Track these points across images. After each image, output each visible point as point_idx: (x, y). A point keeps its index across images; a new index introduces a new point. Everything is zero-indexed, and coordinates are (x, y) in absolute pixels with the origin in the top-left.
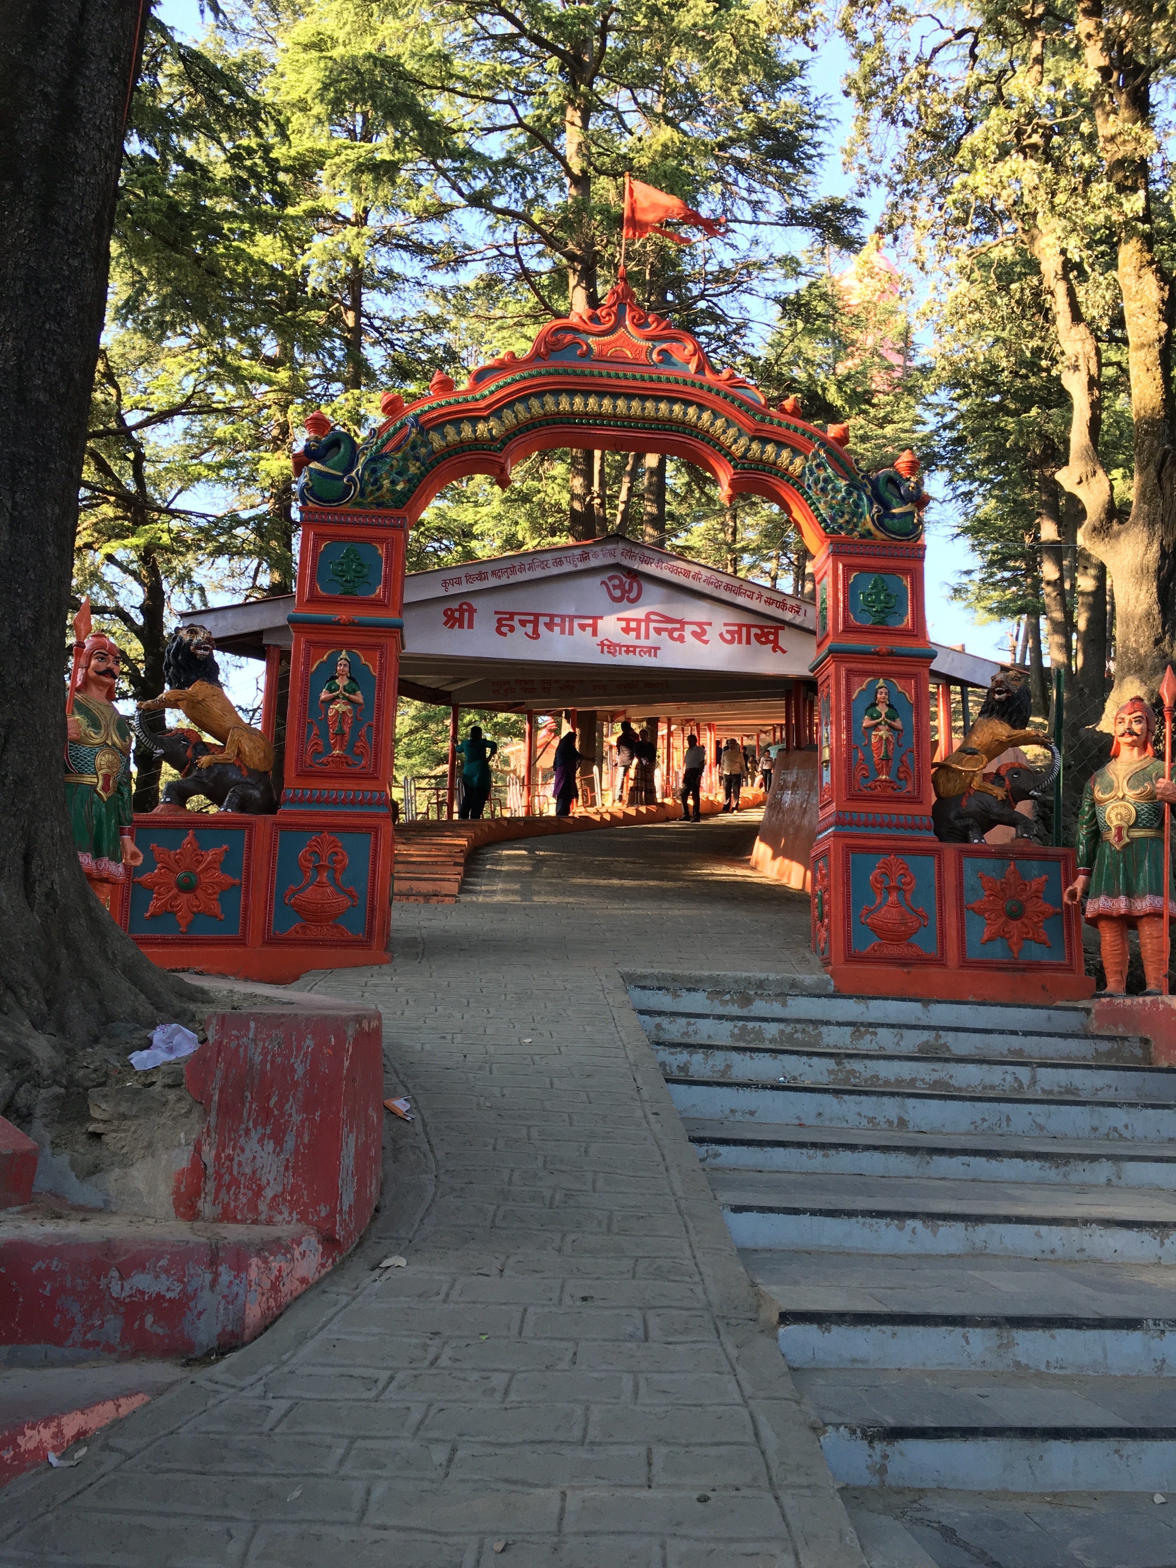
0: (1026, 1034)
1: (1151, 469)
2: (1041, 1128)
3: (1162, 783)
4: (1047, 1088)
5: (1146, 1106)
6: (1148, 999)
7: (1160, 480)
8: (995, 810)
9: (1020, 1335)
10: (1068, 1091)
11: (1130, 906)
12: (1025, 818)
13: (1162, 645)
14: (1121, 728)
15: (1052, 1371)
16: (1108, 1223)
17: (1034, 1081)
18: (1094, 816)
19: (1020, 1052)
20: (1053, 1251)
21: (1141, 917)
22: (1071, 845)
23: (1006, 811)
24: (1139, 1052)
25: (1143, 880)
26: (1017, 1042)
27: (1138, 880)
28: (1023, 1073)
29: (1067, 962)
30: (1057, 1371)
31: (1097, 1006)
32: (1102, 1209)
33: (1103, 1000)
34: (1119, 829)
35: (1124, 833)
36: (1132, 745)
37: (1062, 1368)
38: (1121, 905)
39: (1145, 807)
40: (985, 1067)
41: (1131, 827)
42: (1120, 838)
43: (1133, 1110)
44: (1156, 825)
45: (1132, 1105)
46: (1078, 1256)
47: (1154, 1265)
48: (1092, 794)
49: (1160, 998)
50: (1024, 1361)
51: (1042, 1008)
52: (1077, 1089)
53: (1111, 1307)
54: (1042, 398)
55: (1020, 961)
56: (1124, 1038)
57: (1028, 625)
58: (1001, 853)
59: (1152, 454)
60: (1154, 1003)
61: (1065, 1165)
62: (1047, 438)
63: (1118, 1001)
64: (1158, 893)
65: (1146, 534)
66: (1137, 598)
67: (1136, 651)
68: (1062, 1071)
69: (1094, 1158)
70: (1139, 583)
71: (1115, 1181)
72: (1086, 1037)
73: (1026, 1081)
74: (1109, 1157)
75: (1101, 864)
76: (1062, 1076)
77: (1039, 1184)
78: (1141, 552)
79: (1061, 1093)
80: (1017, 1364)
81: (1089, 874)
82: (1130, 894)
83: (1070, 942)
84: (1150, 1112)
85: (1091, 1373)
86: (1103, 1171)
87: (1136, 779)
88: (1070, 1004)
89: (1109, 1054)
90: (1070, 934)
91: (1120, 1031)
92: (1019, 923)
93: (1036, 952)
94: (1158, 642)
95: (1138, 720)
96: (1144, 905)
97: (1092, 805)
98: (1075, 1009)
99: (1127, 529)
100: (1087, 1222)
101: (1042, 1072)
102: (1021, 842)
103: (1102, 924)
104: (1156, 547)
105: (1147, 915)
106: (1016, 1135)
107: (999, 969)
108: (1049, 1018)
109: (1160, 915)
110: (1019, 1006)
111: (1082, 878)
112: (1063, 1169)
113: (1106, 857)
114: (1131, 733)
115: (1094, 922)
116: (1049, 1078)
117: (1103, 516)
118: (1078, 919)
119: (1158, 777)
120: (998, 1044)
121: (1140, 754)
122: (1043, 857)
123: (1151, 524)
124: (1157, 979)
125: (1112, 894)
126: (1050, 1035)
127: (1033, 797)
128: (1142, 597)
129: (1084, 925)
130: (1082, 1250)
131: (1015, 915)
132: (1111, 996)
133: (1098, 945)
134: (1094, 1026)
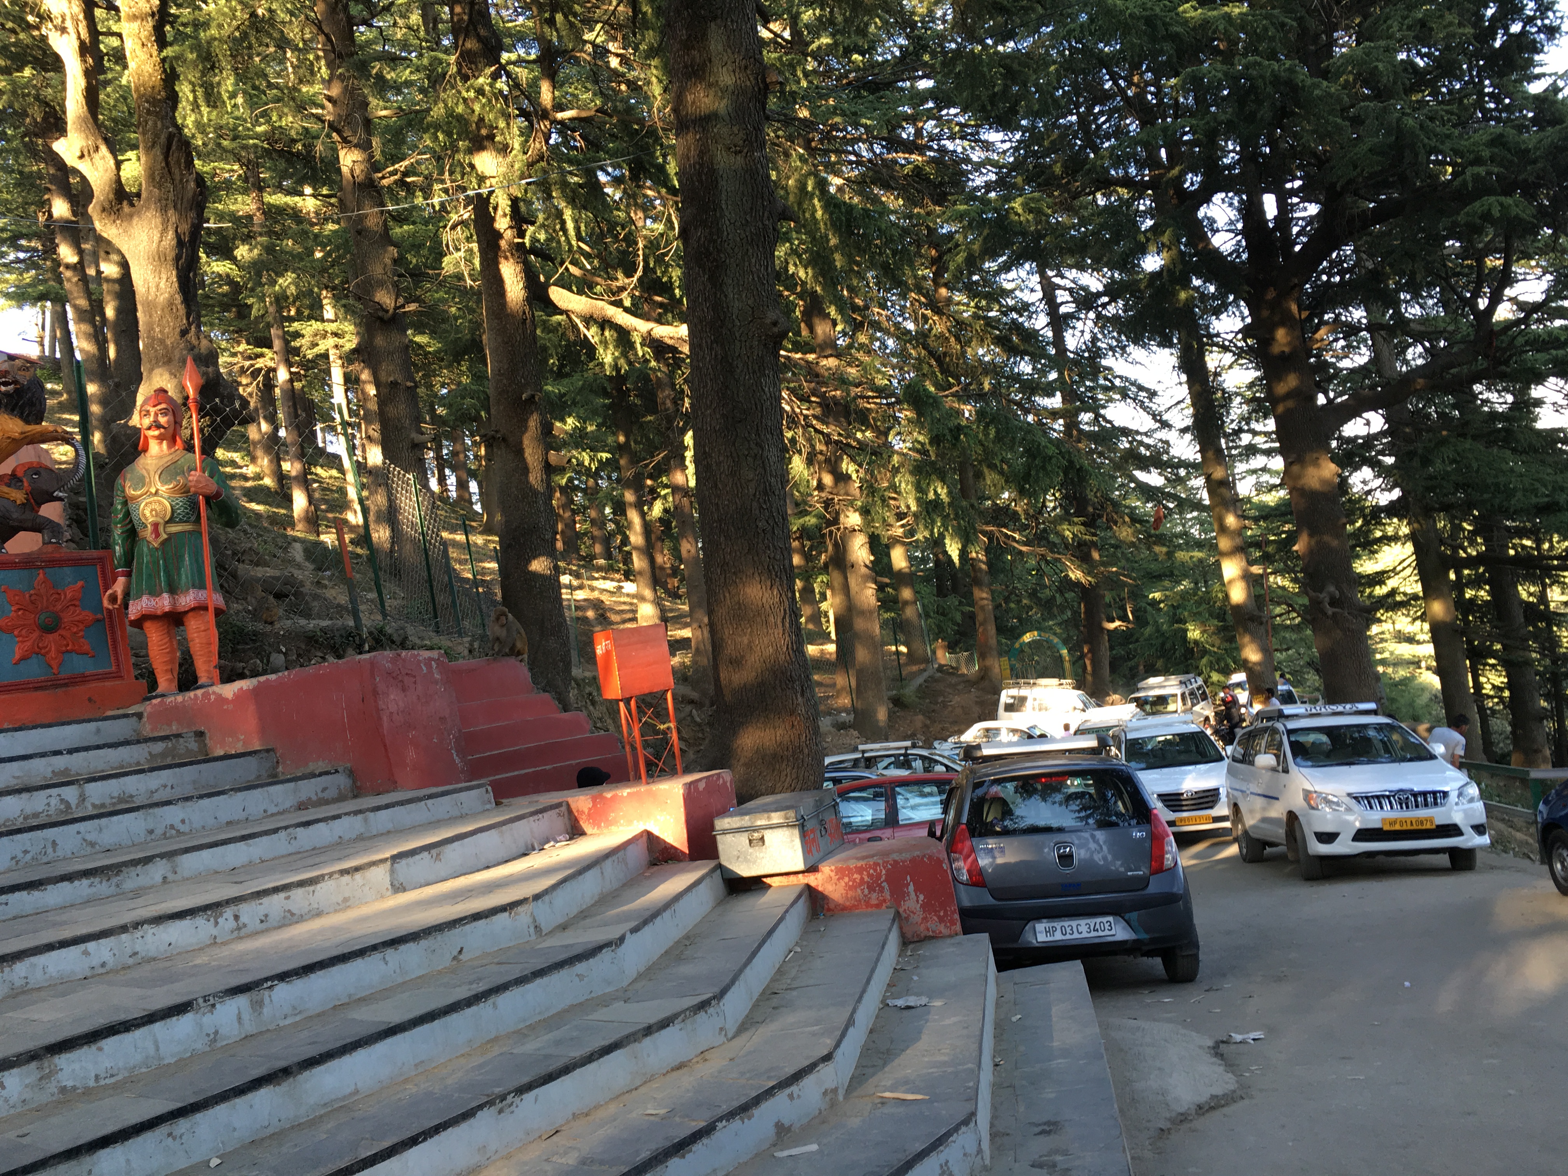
0: (71, 751)
1: (158, 151)
2: (92, 844)
3: (194, 476)
4: (97, 802)
5: (201, 797)
6: (199, 692)
7: (167, 164)
8: (15, 516)
9: (63, 1061)
10: (121, 800)
11: (174, 603)
12: (51, 521)
13: (188, 336)
14: (147, 422)
15: (102, 1082)
16: (159, 920)
17: (83, 798)
18: (128, 514)
19: (66, 771)
20: (103, 965)
21: (186, 612)
22: (108, 546)
23: (28, 515)
24: (193, 745)
25: (185, 574)
26: (60, 762)
27: (179, 574)
28: (70, 793)
29: (114, 669)
30: (108, 1081)
31: (149, 709)
32: (153, 908)
33: (155, 701)
34: (156, 525)
35: (161, 529)
36: (160, 438)
37: (112, 1076)
38: (164, 603)
39: (180, 501)
40: (25, 796)
41: (167, 522)
42: (157, 535)
43: (189, 803)
44: (193, 518)
45: (187, 799)
46: (131, 961)
47: (209, 946)
48: (123, 491)
49: (211, 689)
50: (70, 1084)
51: (89, 721)
52: (131, 796)
53: (161, 999)
54: (36, 58)
55: (62, 675)
56: (178, 736)
57: (54, 313)
58: (27, 563)
59: (157, 136)
60: (206, 695)
61: (117, 874)
62: (47, 104)
63: (169, 700)
64: (202, 586)
65: (159, 220)
66: (157, 286)
67: (162, 342)
68: (113, 782)
69: (147, 860)
70: (157, 272)
71: (171, 877)
72: (138, 742)
73: (73, 802)
74: (162, 856)
75: (140, 564)
76: (113, 787)
77: (88, 902)
78: (156, 238)
79: (114, 804)
80: (63, 1090)
81: (129, 575)
82: (173, 590)
83: (115, 648)
84: (206, 802)
85: (144, 1070)
86: (158, 870)
87: (168, 472)
88: (121, 712)
89: (163, 755)
90: (114, 641)
91: (175, 728)
92: (56, 636)
93: (80, 664)
94: (184, 333)
95: (165, 412)
96: (187, 600)
97: (125, 503)
98: (126, 716)
99: (139, 213)
100: (137, 925)
101: (91, 787)
102: (50, 548)
103: (147, 625)
104: (171, 235)
105: (193, 609)
106: (65, 859)
107: (36, 689)
108: (98, 731)
109: (206, 608)
110: (63, 724)
111: (121, 580)
112: (114, 880)
113: (144, 555)
114: (158, 426)
115: (138, 623)
116: (98, 793)
117: (111, 196)
118: (122, 624)
119: (190, 470)
120: (41, 768)
121: (169, 447)
122: (76, 562)
123: (164, 210)
124: (208, 671)
125: (154, 593)
126: (98, 747)
127: (60, 499)
128: (162, 285)
129: (129, 629)
130: (136, 954)
131: (48, 629)
132: (163, 696)
133: (145, 645)
134: (147, 730)
